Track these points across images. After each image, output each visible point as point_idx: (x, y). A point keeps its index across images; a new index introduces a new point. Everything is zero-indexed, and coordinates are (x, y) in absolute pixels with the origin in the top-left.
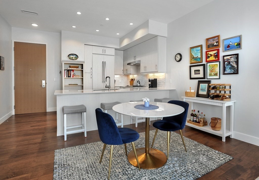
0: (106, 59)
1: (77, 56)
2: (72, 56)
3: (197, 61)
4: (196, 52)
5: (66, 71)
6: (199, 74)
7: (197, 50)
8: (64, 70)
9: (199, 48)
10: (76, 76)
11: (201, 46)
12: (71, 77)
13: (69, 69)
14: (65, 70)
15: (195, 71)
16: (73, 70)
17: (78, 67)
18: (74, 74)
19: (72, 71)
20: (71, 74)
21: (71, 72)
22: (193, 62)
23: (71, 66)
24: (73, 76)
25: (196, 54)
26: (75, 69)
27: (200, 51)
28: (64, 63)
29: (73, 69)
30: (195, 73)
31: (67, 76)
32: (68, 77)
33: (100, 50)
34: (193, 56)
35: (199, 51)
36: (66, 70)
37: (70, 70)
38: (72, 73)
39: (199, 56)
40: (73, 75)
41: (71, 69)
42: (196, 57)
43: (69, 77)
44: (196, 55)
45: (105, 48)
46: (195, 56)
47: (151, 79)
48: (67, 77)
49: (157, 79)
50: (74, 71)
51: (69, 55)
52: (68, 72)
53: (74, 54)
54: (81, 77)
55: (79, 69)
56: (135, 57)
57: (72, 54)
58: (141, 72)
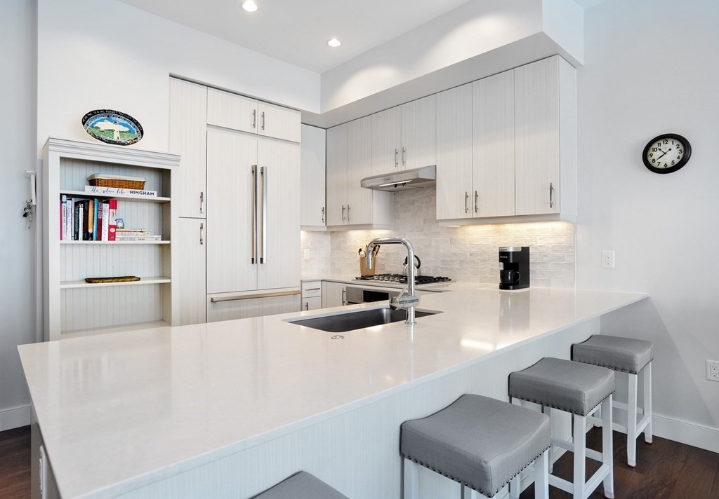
0: (266, 156)
1: (137, 123)
2: (104, 125)
5: (70, 204)
8: (61, 195)
10: (127, 235)
12: (99, 238)
13: (89, 191)
14: (64, 197)
16: (112, 202)
17: (140, 185)
18: (120, 225)
19: (106, 206)
20: (99, 222)
21: (100, 211)
23: (103, 175)
24: (112, 230)
26: (126, 193)
28: (61, 158)
29: (112, 192)
31: (77, 233)
32: (81, 240)
33: (240, 114)
36: (70, 196)
37: (92, 198)
38: (108, 217)
40: (110, 227)
41: (100, 191)
43: (88, 236)
45: (262, 107)
47: (511, 250)
48: (77, 238)
49: (528, 248)
50: (120, 205)
51: (90, 116)
52: (81, 210)
53: (118, 113)
54: (156, 239)
55: (148, 193)
56: (400, 153)
57: (105, 111)
58: (443, 218)
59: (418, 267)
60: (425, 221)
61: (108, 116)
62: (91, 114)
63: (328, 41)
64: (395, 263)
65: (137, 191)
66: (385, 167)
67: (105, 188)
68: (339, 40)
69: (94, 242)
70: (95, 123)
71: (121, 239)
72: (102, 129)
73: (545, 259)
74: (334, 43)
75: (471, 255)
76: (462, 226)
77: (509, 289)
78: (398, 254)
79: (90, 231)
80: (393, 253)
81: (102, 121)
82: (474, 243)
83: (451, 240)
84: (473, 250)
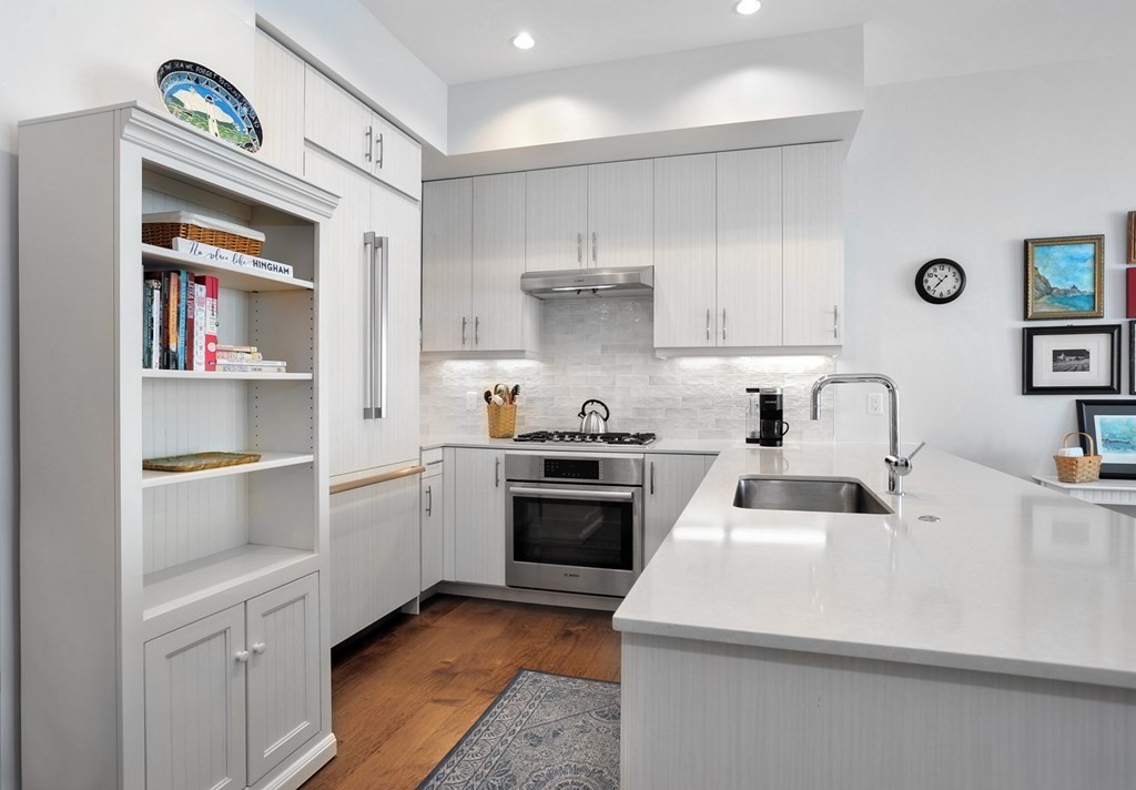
1: (250, 111)
2: (193, 100)
3: (1072, 309)
4: (1063, 264)
6: (1085, 368)
7: (1072, 258)
9: (1088, 250)
11: (1097, 241)
12: (189, 366)
13: (186, 251)
15: (1056, 354)
16: (210, 281)
17: (256, 251)
19: (200, 291)
20: (190, 325)
21: (190, 300)
22: (1045, 309)
24: (212, 347)
25: (1063, 274)
26: (247, 263)
27: (1089, 264)
28: (143, 161)
29: (225, 259)
30: (1060, 364)
31: (148, 352)
32: (156, 369)
34: (1046, 283)
35: (1085, 260)
39: (1086, 286)
40: (208, 339)
41: (204, 255)
42: (1066, 292)
43: (168, 361)
44: (1067, 279)
46: (1060, 282)
48: (147, 364)
51: (169, 72)
52: (157, 293)
53: (217, 79)
54: (279, 370)
55: (281, 270)
56: (586, 240)
57: (195, 66)
58: (666, 346)
59: (605, 420)
60: (604, 348)
61: (197, 81)
62: (168, 67)
63: (513, 39)
64: (546, 414)
65: (264, 261)
66: (558, 260)
67: (213, 249)
68: (533, 37)
69: (181, 373)
70: (176, 89)
71: (226, 368)
72: (188, 107)
73: (795, 404)
74: (524, 41)
75: (684, 400)
76: (669, 358)
77: (775, 445)
78: (553, 399)
79: (173, 347)
80: (542, 399)
81: (186, 88)
82: (689, 382)
83: (651, 378)
84: (689, 392)
